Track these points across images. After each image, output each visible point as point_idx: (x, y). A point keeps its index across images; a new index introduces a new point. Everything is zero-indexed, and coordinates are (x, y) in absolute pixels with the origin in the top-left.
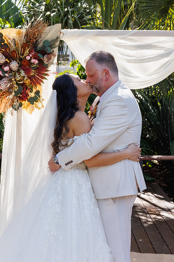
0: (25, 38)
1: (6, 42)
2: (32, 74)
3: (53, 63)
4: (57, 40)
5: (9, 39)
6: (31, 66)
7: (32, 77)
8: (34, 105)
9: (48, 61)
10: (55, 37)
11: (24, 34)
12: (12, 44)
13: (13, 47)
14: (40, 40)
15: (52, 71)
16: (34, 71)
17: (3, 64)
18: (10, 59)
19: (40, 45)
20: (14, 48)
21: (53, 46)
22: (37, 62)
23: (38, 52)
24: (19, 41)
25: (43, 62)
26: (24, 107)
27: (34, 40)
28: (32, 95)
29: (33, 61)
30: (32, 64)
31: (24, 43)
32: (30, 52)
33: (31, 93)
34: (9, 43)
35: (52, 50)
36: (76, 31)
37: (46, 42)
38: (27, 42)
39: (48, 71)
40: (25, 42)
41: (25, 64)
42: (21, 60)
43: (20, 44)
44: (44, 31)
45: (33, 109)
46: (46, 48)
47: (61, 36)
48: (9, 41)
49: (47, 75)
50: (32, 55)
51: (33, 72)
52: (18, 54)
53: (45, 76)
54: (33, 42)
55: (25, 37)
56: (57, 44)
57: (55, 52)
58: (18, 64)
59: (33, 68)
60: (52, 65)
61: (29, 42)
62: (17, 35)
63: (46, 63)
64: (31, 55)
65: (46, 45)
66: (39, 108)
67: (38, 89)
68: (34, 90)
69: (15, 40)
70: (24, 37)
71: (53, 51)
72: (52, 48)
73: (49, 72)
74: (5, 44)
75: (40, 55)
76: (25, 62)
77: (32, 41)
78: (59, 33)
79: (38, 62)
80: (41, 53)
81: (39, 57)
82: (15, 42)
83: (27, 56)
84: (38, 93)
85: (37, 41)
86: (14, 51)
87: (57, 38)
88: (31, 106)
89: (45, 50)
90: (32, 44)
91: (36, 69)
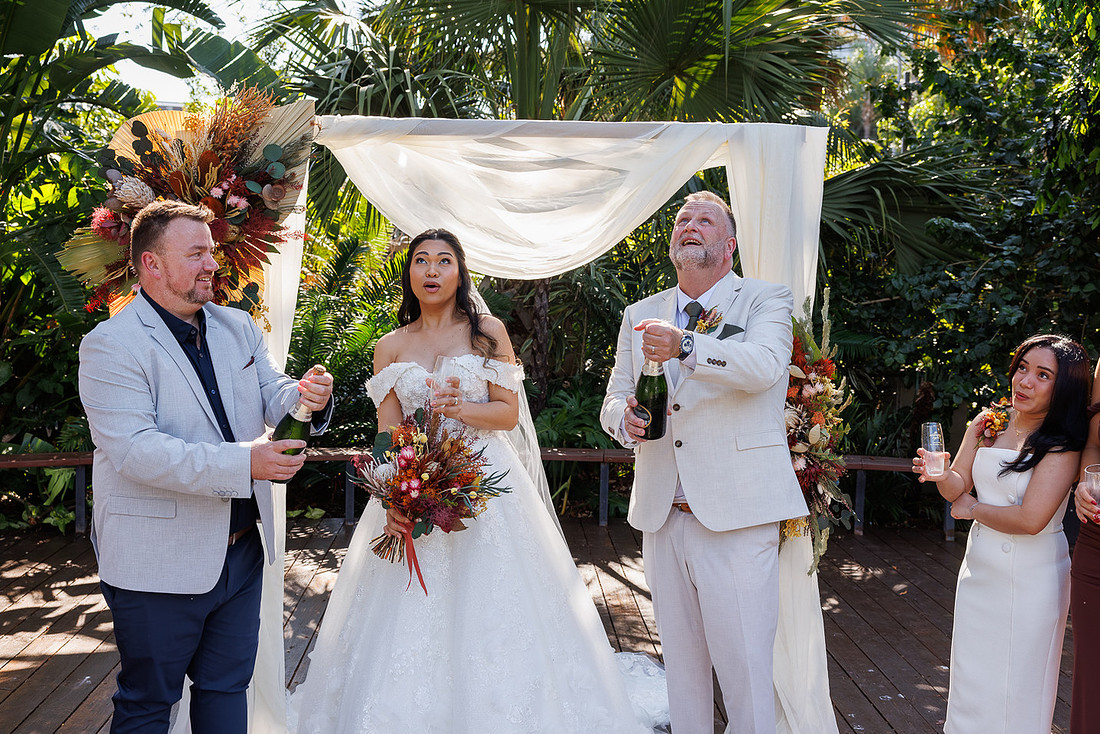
0: (210, 137)
1: (156, 148)
2: (232, 236)
3: (292, 209)
4: (303, 144)
5: (166, 139)
6: (227, 214)
7: (231, 246)
9: (276, 202)
10: (297, 137)
11: (207, 128)
12: (175, 155)
13: (176, 163)
14: (253, 143)
15: (291, 231)
16: (237, 230)
19: (256, 156)
20: (180, 165)
21: (293, 161)
22: (243, 203)
23: (247, 176)
24: (191, 146)
25: (265, 205)
27: (236, 144)
28: (236, 295)
29: (232, 200)
30: (230, 208)
31: (206, 153)
32: (222, 176)
33: (234, 292)
34: (166, 153)
35: (288, 173)
36: (359, 121)
37: (271, 148)
38: (216, 149)
39: (281, 229)
40: (209, 148)
42: (196, 197)
43: (195, 154)
44: (267, 119)
46: (270, 167)
47: (315, 135)
48: (167, 145)
49: (278, 240)
50: (230, 184)
51: (234, 231)
52: (188, 180)
53: (274, 245)
54: (232, 148)
55: (210, 134)
56: (306, 153)
57: (298, 178)
59: (232, 221)
60: (292, 215)
61: (223, 149)
62: (189, 129)
63: (271, 206)
64: (225, 186)
65: (270, 158)
67: (252, 279)
68: (243, 284)
69: (181, 142)
70: (206, 136)
71: (293, 175)
72: (288, 166)
73: (283, 232)
74: (154, 154)
75: (252, 186)
77: (229, 145)
78: (308, 123)
79: (247, 204)
80: (255, 180)
81: (250, 191)
82: (183, 147)
83: (214, 188)
84: (252, 289)
85: (244, 146)
86: (178, 174)
87: (304, 138)
89: (267, 171)
90: (229, 153)
91: (243, 223)
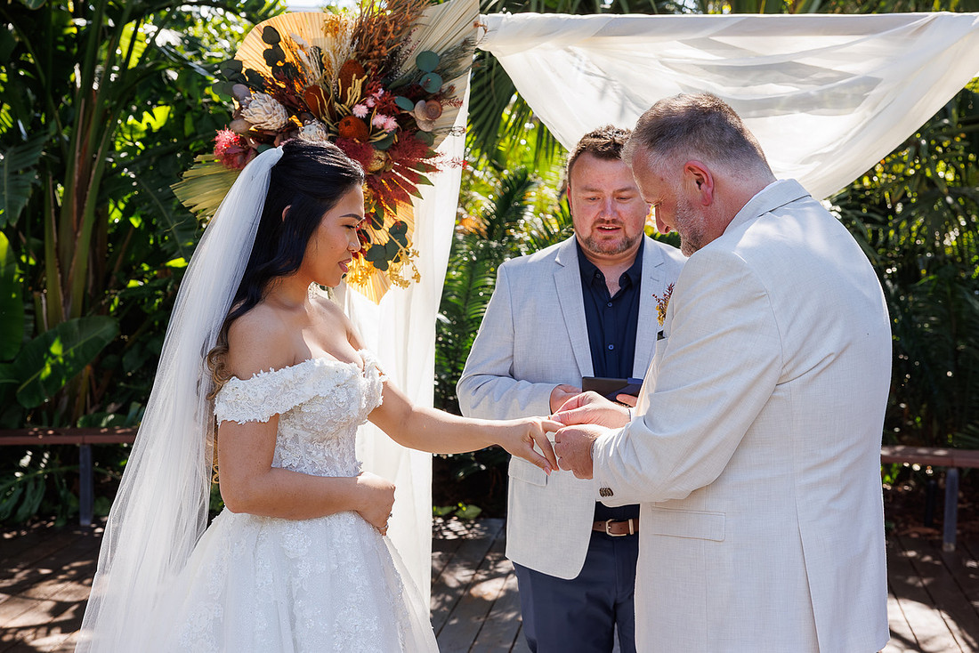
0: (353, 43)
1: (289, 58)
2: (377, 164)
3: (451, 130)
4: (464, 51)
5: (301, 47)
6: (371, 138)
7: (375, 176)
8: (388, 271)
9: (431, 122)
10: (457, 41)
11: (350, 32)
12: (312, 67)
13: (313, 72)
14: (404, 49)
15: (448, 158)
16: (383, 157)
17: (278, 132)
18: (303, 116)
19: (408, 66)
20: (318, 78)
21: (452, 72)
22: (391, 124)
23: (396, 91)
24: (331, 55)
25: (417, 126)
26: (354, 279)
27: (385, 52)
28: (381, 237)
29: (378, 120)
30: (376, 130)
31: (348, 62)
32: (366, 92)
33: (379, 233)
34: (301, 63)
35: (445, 86)
36: (532, 21)
37: (425, 56)
38: (360, 57)
39: (435, 155)
40: (353, 57)
41: (347, 130)
42: (336, 117)
43: (336, 64)
44: (422, 20)
45: (385, 287)
46: (424, 79)
47: (479, 39)
48: (302, 55)
49: (432, 169)
50: (375, 101)
51: (379, 159)
52: (327, 96)
53: (425, 174)
54: (380, 56)
55: (354, 40)
56: (468, 61)
57: (457, 92)
58: (328, 131)
59: (378, 146)
60: (449, 137)
61: (368, 58)
62: (329, 35)
63: (424, 128)
64: (371, 103)
65: (424, 68)
66: (405, 284)
67: (400, 216)
68: (388, 223)
69: (320, 50)
70: (349, 42)
71: (452, 88)
72: (446, 77)
73: (438, 159)
74: (288, 65)
75: (402, 102)
76: (348, 123)
77: (376, 53)
78: (472, 24)
79: (395, 124)
80: (406, 96)
81: (400, 109)
82: (321, 56)
83: (357, 106)
84: (400, 230)
85: (394, 54)
86: (315, 88)
87: (466, 42)
88: (376, 275)
89: (420, 84)
90: (376, 63)
91: (391, 148)
